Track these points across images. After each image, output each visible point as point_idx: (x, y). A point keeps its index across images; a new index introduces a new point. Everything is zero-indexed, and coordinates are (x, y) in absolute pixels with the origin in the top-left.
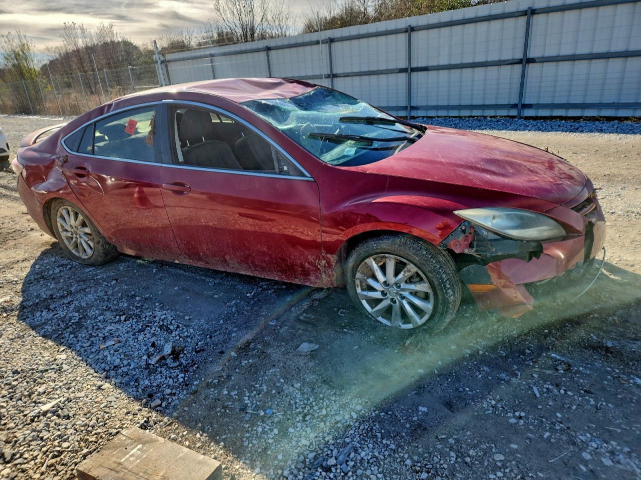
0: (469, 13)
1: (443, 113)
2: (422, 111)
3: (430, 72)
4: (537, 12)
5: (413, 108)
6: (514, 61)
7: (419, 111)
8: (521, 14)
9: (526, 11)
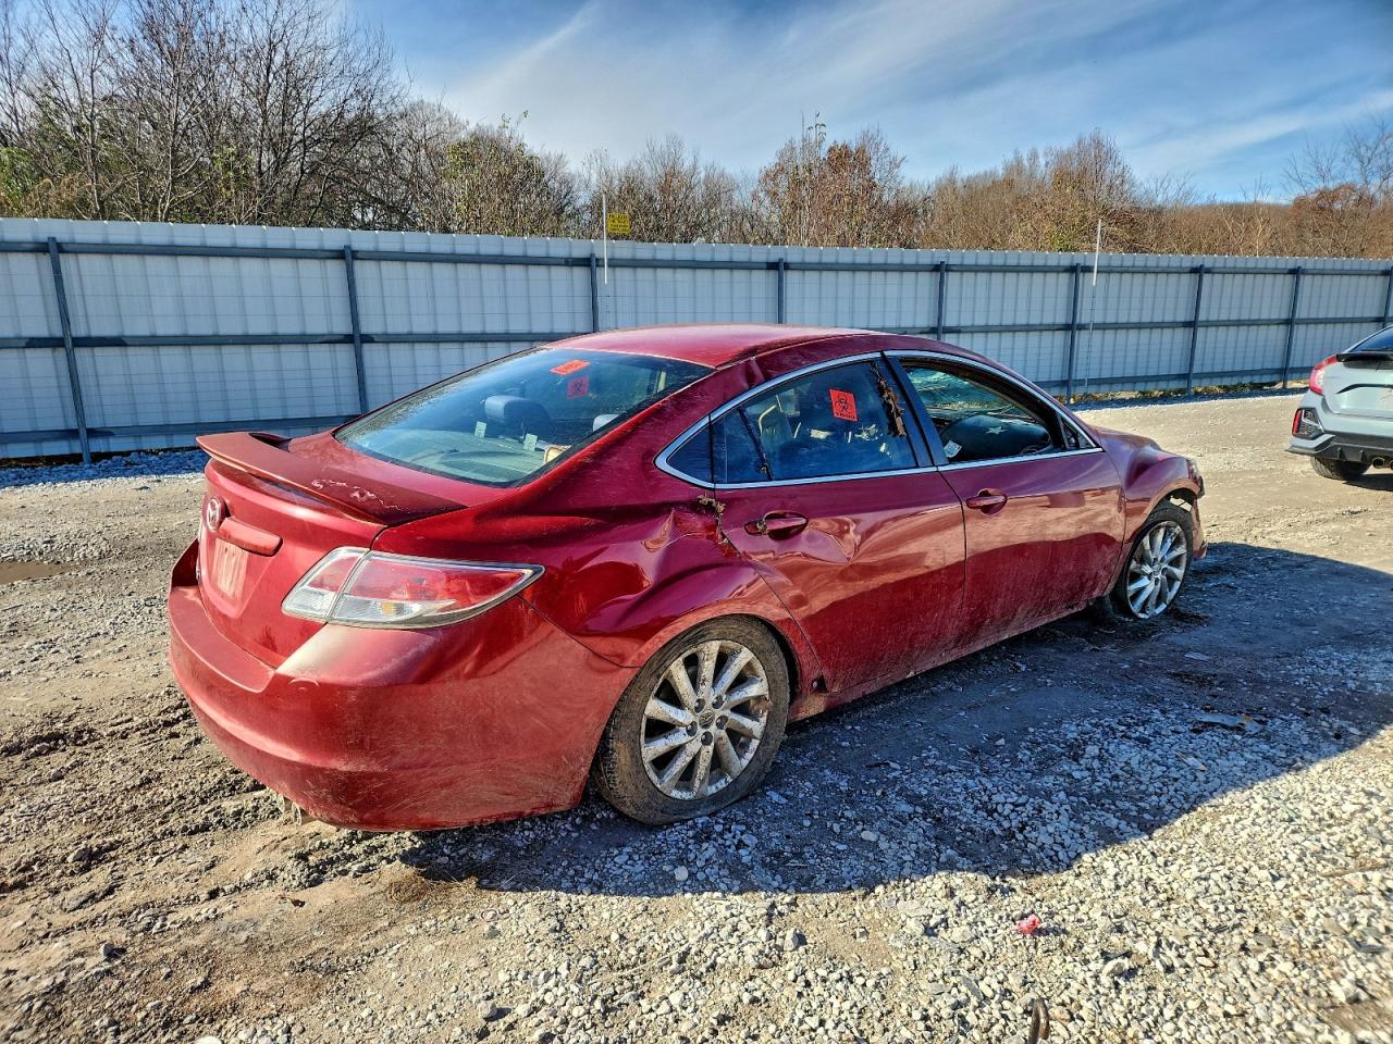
0: (216, 234)
1: (159, 442)
2: (121, 440)
3: (131, 351)
4: (359, 255)
5: (92, 433)
6: (333, 338)
7: (112, 440)
8: (328, 254)
9: (343, 251)
